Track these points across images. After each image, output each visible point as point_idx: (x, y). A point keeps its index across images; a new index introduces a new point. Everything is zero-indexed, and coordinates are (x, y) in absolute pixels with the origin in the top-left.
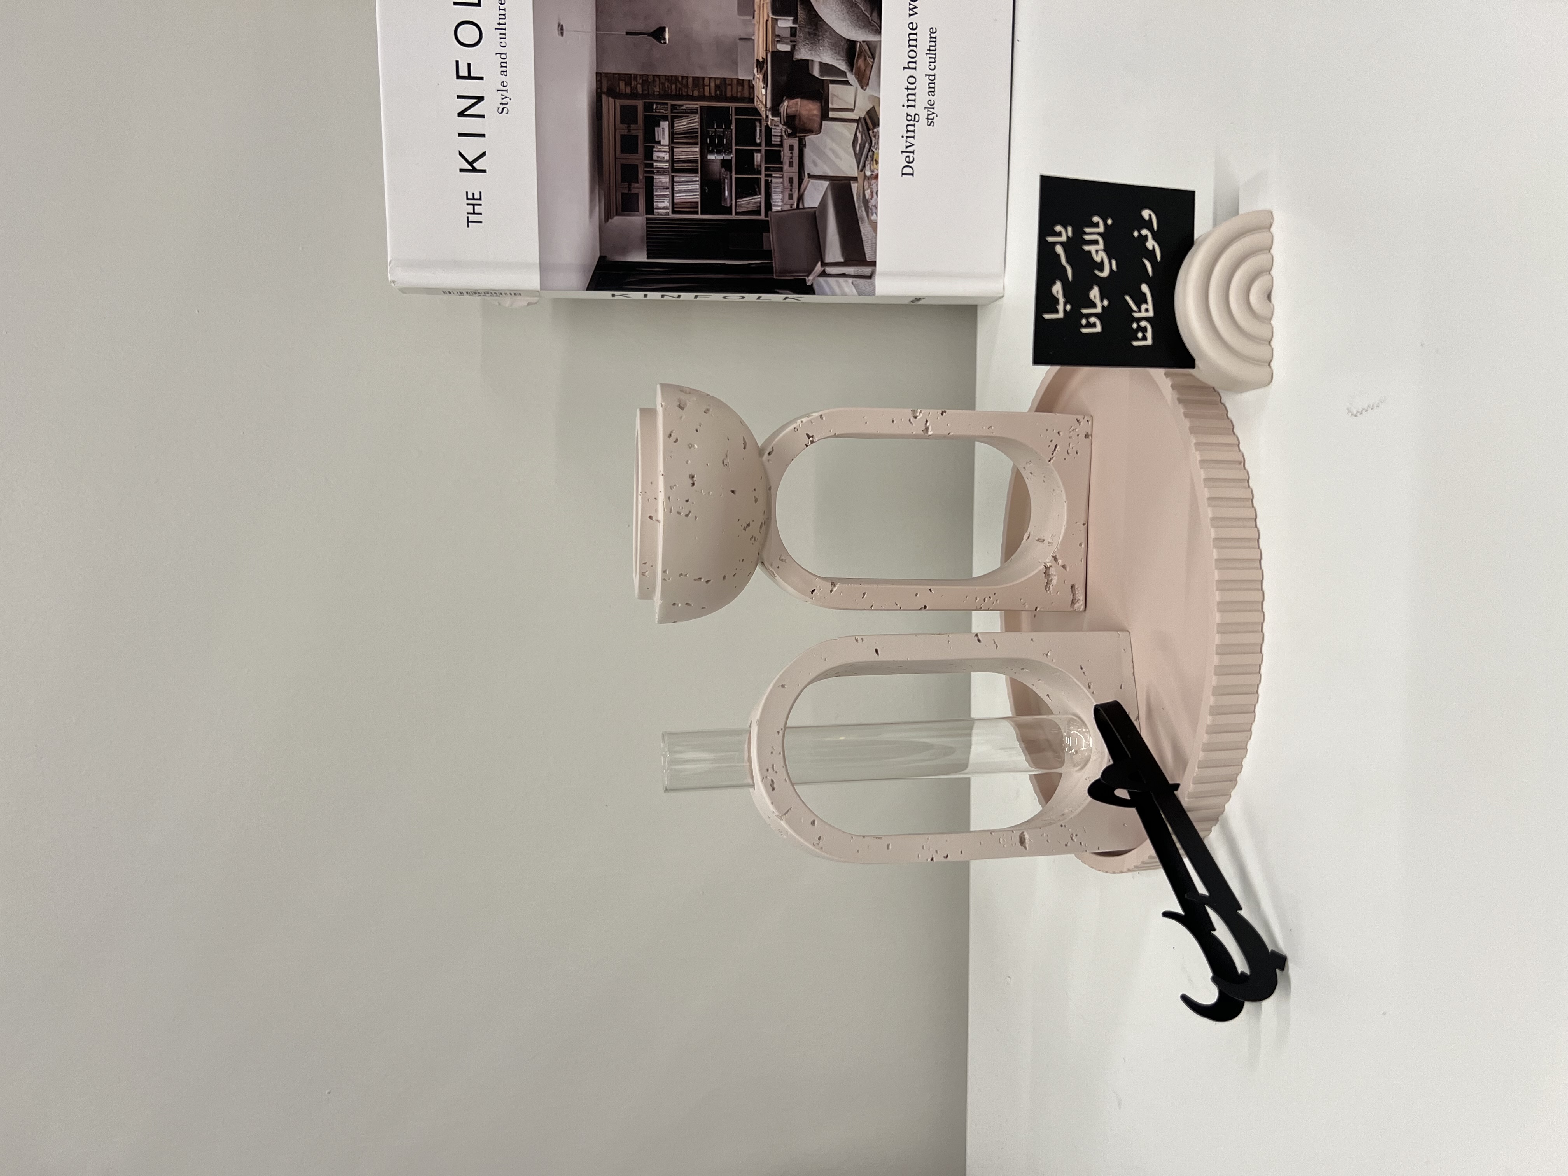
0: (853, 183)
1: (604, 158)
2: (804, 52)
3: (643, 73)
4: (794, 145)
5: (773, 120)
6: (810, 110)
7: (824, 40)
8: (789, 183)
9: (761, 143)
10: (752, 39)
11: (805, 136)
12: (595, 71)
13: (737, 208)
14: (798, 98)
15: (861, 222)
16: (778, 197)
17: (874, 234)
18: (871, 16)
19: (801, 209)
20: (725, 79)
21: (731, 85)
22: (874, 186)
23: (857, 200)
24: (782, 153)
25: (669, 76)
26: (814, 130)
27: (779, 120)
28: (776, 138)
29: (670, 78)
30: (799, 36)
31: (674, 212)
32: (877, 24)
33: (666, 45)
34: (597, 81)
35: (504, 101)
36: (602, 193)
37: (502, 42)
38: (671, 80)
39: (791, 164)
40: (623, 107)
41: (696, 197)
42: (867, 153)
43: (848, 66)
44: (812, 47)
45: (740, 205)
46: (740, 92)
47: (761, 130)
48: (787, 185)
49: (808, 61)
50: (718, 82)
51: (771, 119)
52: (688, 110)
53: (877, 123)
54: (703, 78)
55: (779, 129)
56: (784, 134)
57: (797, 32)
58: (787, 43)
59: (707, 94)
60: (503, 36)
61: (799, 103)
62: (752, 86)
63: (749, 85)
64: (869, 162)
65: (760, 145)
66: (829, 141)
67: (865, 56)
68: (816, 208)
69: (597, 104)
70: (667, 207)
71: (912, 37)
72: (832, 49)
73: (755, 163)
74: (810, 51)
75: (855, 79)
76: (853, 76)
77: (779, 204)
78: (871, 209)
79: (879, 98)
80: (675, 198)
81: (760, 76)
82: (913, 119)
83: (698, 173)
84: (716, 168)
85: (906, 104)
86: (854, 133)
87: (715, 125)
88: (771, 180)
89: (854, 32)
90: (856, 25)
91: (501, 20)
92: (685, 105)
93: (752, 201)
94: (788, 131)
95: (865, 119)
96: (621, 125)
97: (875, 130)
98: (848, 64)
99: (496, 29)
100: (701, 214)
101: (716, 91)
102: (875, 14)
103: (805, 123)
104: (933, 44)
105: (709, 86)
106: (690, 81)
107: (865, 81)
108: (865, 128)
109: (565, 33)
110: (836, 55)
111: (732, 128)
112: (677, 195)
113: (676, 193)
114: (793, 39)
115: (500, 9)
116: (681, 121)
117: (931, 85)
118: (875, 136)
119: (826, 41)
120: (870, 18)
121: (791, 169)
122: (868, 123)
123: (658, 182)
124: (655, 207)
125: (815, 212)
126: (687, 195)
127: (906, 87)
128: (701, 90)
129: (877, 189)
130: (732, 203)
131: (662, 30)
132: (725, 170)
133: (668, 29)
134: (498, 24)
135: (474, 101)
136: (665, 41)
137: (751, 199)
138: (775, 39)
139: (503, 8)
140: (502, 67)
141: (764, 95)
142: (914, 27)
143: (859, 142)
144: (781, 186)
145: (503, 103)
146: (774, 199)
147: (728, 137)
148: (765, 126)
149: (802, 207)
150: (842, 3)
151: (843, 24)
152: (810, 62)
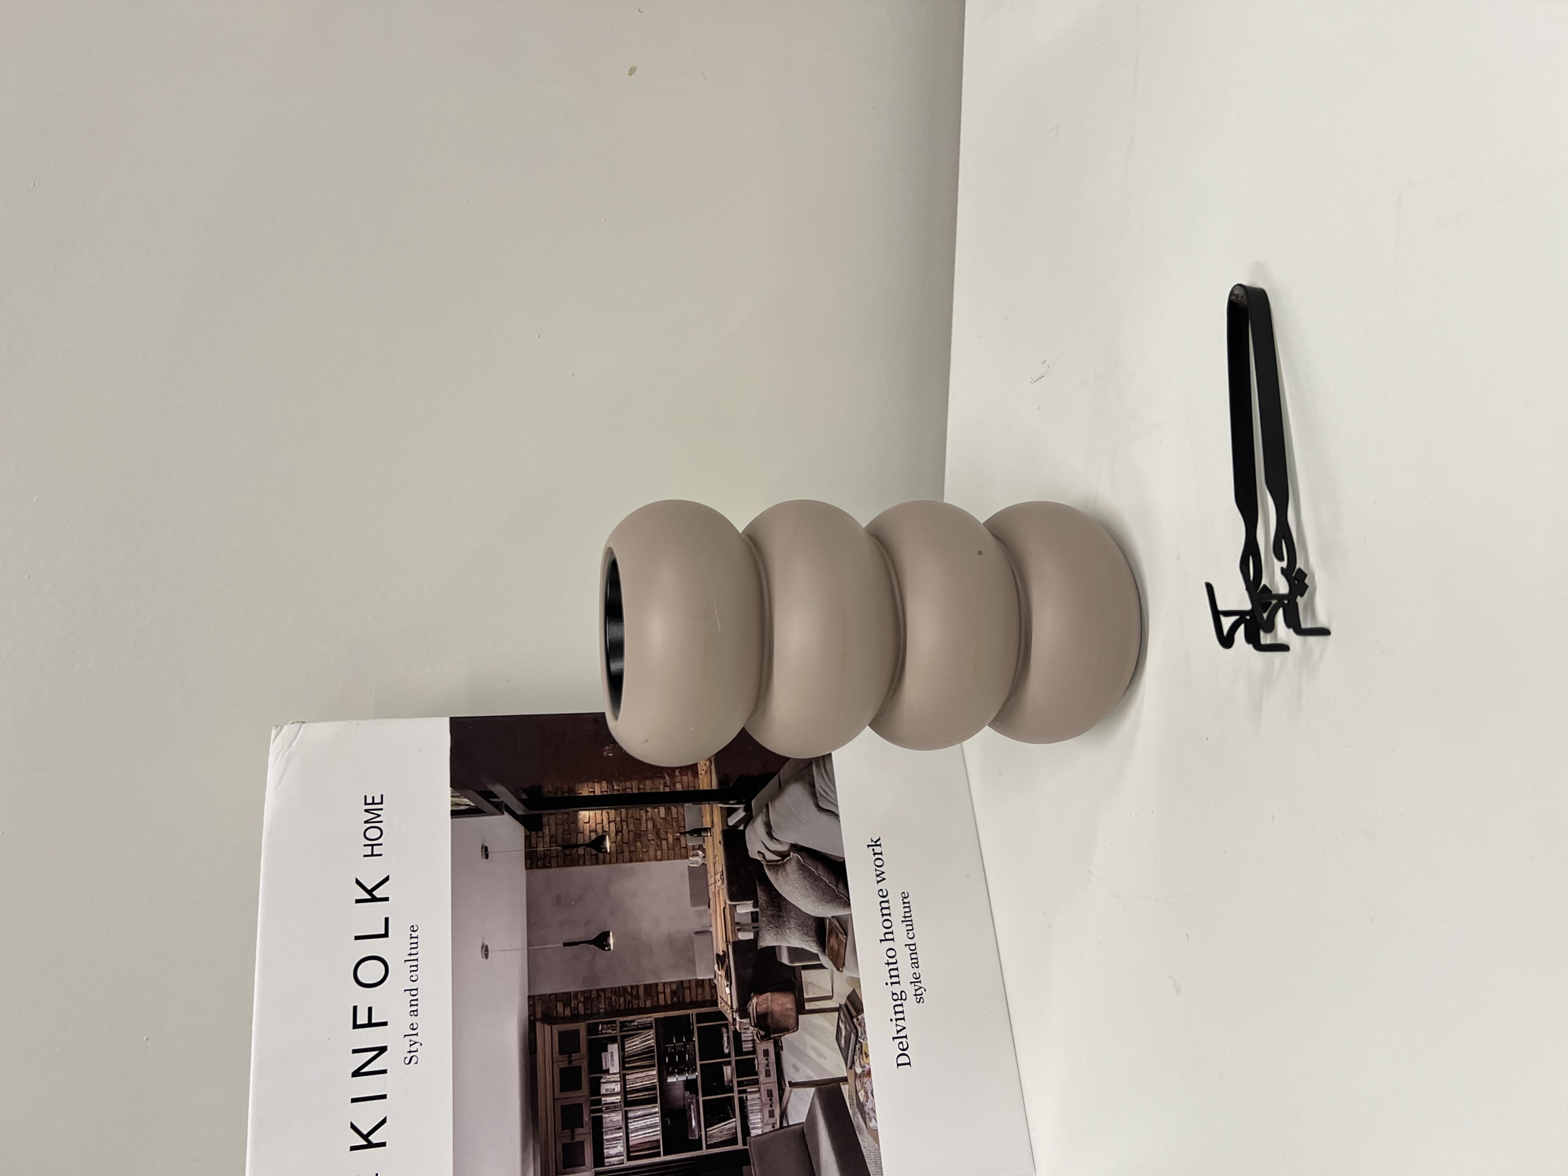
0: (843, 1085)
1: (539, 1101)
2: (769, 938)
3: (585, 989)
4: (769, 1050)
5: (741, 1022)
6: (783, 1004)
7: (789, 921)
8: (768, 1096)
9: (729, 1052)
10: (709, 931)
11: (781, 1036)
12: (527, 995)
13: (708, 1139)
14: (767, 992)
15: (859, 1131)
16: (757, 1117)
17: (877, 1145)
18: (837, 887)
19: (786, 1127)
20: (682, 982)
21: (689, 988)
22: (867, 1085)
23: (850, 1105)
24: (756, 1060)
25: (615, 988)
26: (790, 1027)
27: (749, 1022)
28: (747, 1044)
29: (617, 991)
30: (761, 921)
31: (630, 1158)
32: (843, 895)
33: (610, 951)
34: (529, 1006)
35: (413, 1048)
36: (538, 1147)
37: (412, 976)
38: (619, 991)
39: (768, 1074)
40: (561, 1034)
41: (656, 1134)
42: (853, 1045)
43: (819, 946)
44: (777, 931)
45: (712, 1136)
46: (700, 994)
47: (728, 1038)
48: (766, 1100)
49: (774, 947)
50: (674, 987)
51: (739, 1022)
52: (641, 1025)
53: (860, 1007)
54: (657, 985)
55: (749, 1033)
56: (755, 1038)
57: (759, 915)
58: (749, 931)
59: (662, 1003)
60: (415, 968)
61: (769, 998)
62: (713, 985)
63: (710, 985)
64: (858, 1056)
65: (729, 1055)
66: (808, 1038)
67: (836, 933)
68: (803, 1123)
69: (529, 1034)
70: (620, 1153)
71: (884, 905)
72: (799, 930)
73: (726, 1079)
74: (775, 935)
75: (828, 960)
76: (827, 957)
77: (758, 1125)
78: (868, 1114)
79: (859, 979)
80: (630, 1139)
81: (722, 973)
82: (899, 998)
83: (657, 1103)
84: (679, 1092)
85: (889, 981)
86: (836, 1024)
87: (674, 1039)
88: (746, 1097)
89: (821, 907)
90: (822, 900)
91: (412, 950)
92: (636, 1020)
93: (726, 1127)
94: (760, 1034)
95: (846, 1005)
96: (560, 1057)
97: (860, 1017)
98: (819, 944)
99: (406, 961)
100: (664, 1155)
101: (672, 998)
102: (841, 886)
103: (778, 1021)
104: (908, 910)
105: (664, 992)
106: (641, 990)
107: (840, 961)
108: (848, 1017)
109: (490, 954)
110: (805, 936)
111: (694, 1039)
112: (633, 1135)
113: (632, 1133)
114: (755, 925)
115: (411, 938)
116: (633, 1040)
117: (914, 956)
118: (860, 1025)
119: (791, 922)
120: (836, 890)
121: (768, 1080)
122: (849, 1008)
123: (608, 1123)
124: (605, 1156)
125: (803, 1128)
126: (645, 1134)
127: (887, 962)
128: (655, 999)
129: (871, 1089)
130: (701, 1135)
131: (606, 935)
132: (690, 1094)
133: (613, 933)
134: (409, 955)
135: (375, 1053)
136: (609, 948)
137: (725, 1125)
138: (735, 927)
139: (416, 936)
140: (411, 1005)
141: (729, 994)
142: (885, 894)
143: (844, 1034)
144: (758, 1102)
145: (412, 1050)
146: (752, 1120)
147: (691, 1051)
148: (733, 1031)
149: (786, 1125)
150: (804, 878)
151: (809, 900)
152: (776, 948)
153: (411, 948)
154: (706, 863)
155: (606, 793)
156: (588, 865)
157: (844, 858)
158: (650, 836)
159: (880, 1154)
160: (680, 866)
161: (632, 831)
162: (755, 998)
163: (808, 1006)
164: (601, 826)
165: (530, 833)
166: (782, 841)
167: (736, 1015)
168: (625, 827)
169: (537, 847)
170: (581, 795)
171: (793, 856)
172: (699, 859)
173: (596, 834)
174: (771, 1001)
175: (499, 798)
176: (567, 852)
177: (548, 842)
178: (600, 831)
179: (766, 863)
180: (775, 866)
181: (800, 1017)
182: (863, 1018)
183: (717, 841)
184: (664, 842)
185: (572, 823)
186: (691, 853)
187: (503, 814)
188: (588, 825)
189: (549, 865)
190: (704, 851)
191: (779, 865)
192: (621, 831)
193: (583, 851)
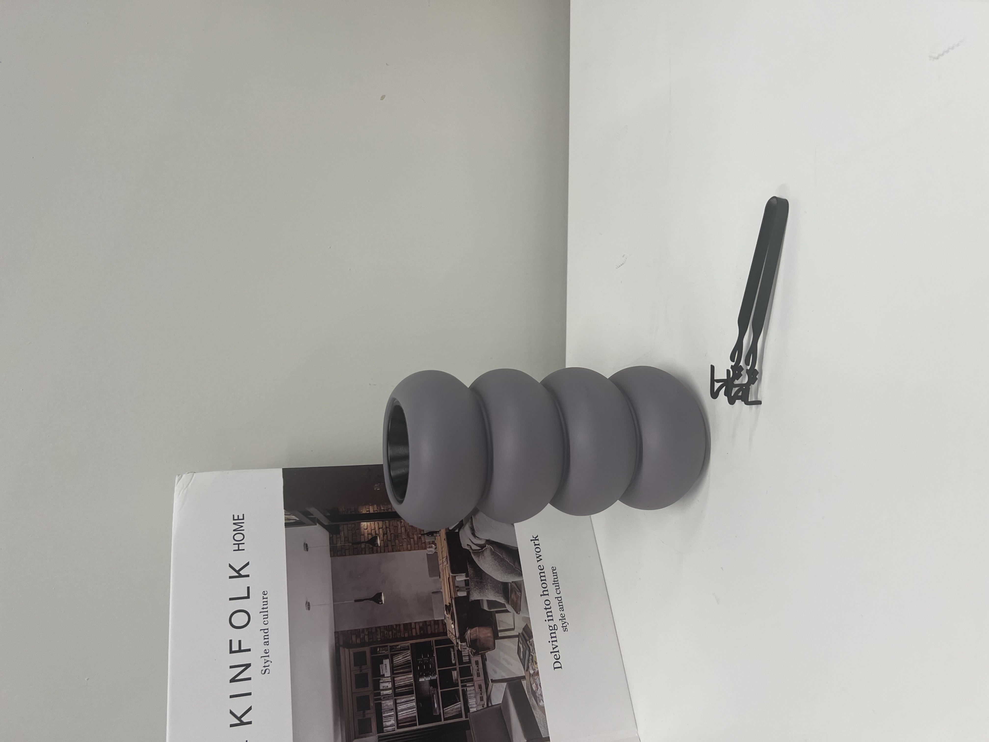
0: (523, 680)
1: (343, 694)
2: (476, 595)
3: (368, 627)
4: (479, 661)
5: (462, 645)
6: (485, 634)
7: (487, 585)
8: (479, 688)
9: (455, 663)
10: (440, 591)
11: (485, 652)
12: (334, 631)
13: (445, 715)
14: (476, 627)
15: (533, 708)
16: (473, 701)
17: (544, 716)
19: (490, 706)
20: (425, 622)
21: (430, 625)
22: (537, 681)
23: (528, 692)
24: (471, 667)
25: (386, 626)
26: (490, 647)
27: (466, 644)
28: (466, 658)
30: (471, 585)
31: (398, 727)
32: (518, 569)
33: (383, 605)
34: (335, 638)
35: (267, 664)
36: (343, 722)
37: (265, 621)
38: (389, 628)
39: (478, 675)
40: (355, 654)
41: (414, 712)
42: (528, 657)
43: (505, 599)
44: (480, 591)
45: (447, 713)
46: (437, 629)
47: (454, 654)
48: (478, 691)
49: (479, 600)
50: (421, 625)
51: (460, 644)
52: (402, 648)
53: (531, 635)
54: (411, 624)
55: (466, 651)
56: (470, 654)
57: (470, 582)
58: (464, 591)
59: (414, 634)
60: (266, 617)
61: (478, 630)
62: (444, 623)
63: (442, 623)
64: (531, 663)
65: (455, 664)
66: (501, 653)
67: (515, 591)
68: (500, 704)
69: (336, 655)
70: (393, 724)
71: (542, 574)
72: (493, 590)
73: (454, 679)
74: (479, 593)
76: (510, 606)
77: (474, 706)
78: (538, 698)
80: (399, 716)
81: (449, 616)
82: (553, 629)
83: (413, 694)
84: (426, 687)
85: (547, 619)
86: (517, 645)
87: (422, 655)
88: (466, 689)
89: (505, 576)
90: (506, 572)
91: (264, 606)
92: (400, 644)
93: (455, 707)
94: (473, 652)
95: (522, 633)
96: (355, 668)
97: (531, 640)
99: (260, 612)
100: (419, 725)
101: (420, 631)
102: (516, 564)
103: (483, 643)
104: (556, 577)
105: (415, 628)
106: (402, 627)
108: (524, 641)
109: (311, 607)
110: (496, 593)
111: (434, 655)
112: (400, 713)
114: (467, 587)
115: (264, 598)
116: (398, 657)
117: (560, 604)
118: (531, 645)
119: (489, 585)
120: (514, 566)
121: (479, 679)
122: (525, 636)
123: (385, 706)
124: (384, 726)
125: (500, 707)
126: (407, 712)
127: (545, 608)
128: (410, 632)
129: (539, 683)
130: (440, 712)
131: (379, 595)
132: (433, 688)
133: (384, 594)
134: (262, 609)
135: (243, 668)
136: (382, 602)
137: (454, 706)
138: (456, 589)
139: (266, 597)
140: (265, 639)
141: (453, 628)
142: (542, 568)
143: (522, 650)
144: (473, 692)
145: (266, 665)
146: (471, 703)
147: (432, 663)
148: (457, 650)
149: (491, 705)
150: (495, 560)
151: (498, 572)
152: (481, 601)
153: (264, 605)
154: (437, 551)
155: (376, 512)
156: (368, 554)
157: (518, 548)
158: (404, 537)
159: (546, 721)
160: (422, 554)
161: (393, 534)
162: (469, 630)
163: (500, 634)
164: (374, 531)
165: (333, 536)
166: (482, 538)
167: (458, 641)
168: (388, 531)
169: (337, 544)
170: (362, 513)
171: (488, 547)
172: (433, 550)
173: (372, 535)
174: (479, 632)
175: (313, 515)
176: (355, 546)
177: (344, 541)
178: (374, 534)
179: (472, 551)
180: (477, 553)
181: (496, 641)
182: (533, 641)
183: (443, 539)
184: (412, 540)
185: (357, 530)
186: (428, 546)
187: (316, 524)
188: (366, 530)
189: (344, 554)
190: (435, 545)
191: (480, 552)
192: (386, 534)
193: (364, 546)
